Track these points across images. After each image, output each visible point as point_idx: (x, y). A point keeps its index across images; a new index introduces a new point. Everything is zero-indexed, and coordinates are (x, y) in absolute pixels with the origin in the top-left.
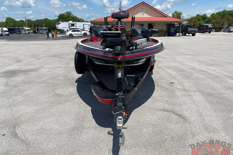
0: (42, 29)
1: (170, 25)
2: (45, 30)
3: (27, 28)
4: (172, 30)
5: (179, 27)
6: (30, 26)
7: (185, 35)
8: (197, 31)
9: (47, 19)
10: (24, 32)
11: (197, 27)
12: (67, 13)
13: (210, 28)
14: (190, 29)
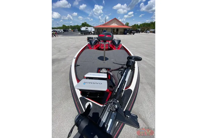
1: (125, 30)
2: (77, 30)
3: (70, 29)
4: (126, 32)
5: (129, 30)
6: (72, 28)
7: (130, 34)
9: (78, 25)
11: (135, 31)
12: (85, 22)
13: (140, 31)
14: (133, 32)
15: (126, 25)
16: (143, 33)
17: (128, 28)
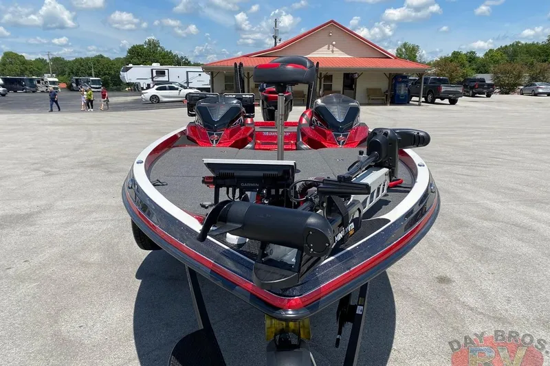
0: (88, 82)
1: (396, 78)
2: (94, 82)
3: (52, 77)
4: (402, 90)
5: (417, 83)
6: (59, 73)
7: (433, 102)
8: (461, 93)
9: (102, 56)
10: (44, 89)
11: (459, 83)
12: (149, 43)
13: (490, 86)
14: (444, 88)
15: (399, 56)
16: (514, 97)
17: (413, 71)
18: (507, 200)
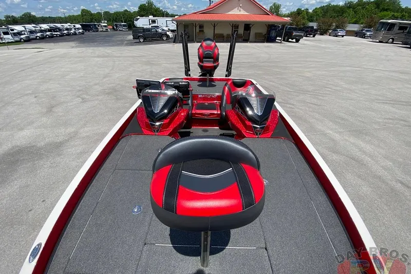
0: (121, 25)
2: (124, 26)
4: (273, 34)
5: (282, 29)
7: (288, 41)
8: (303, 36)
9: (126, 11)
10: (101, 30)
12: (149, 3)
14: (294, 33)
15: (271, 11)
18: (342, 130)
